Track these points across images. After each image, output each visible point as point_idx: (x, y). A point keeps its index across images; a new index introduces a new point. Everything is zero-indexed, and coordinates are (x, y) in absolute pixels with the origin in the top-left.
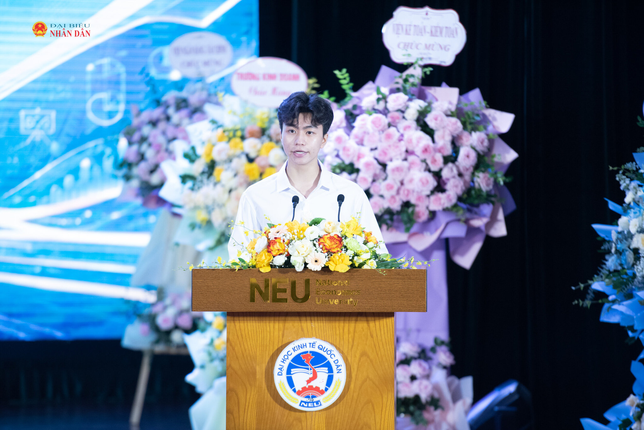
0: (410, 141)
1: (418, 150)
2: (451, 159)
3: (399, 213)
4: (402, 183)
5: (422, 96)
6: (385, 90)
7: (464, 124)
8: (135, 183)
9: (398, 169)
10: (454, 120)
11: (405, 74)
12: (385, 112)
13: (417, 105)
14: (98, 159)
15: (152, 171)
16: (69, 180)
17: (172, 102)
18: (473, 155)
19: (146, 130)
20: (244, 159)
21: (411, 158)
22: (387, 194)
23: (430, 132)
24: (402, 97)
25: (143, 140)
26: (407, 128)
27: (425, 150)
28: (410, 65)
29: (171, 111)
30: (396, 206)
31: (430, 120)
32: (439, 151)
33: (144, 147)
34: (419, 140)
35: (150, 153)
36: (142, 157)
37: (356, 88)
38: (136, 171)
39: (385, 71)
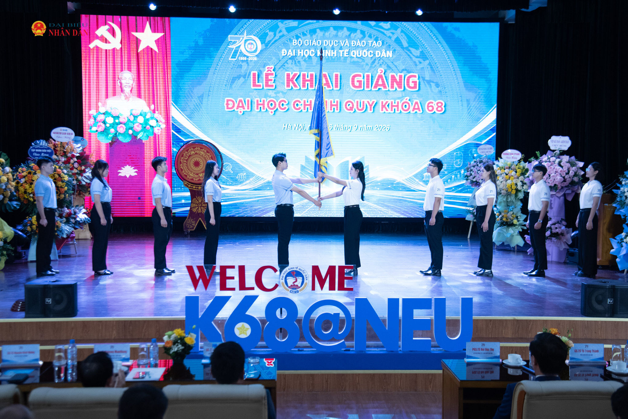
0: (557, 169)
1: (559, 171)
2: (568, 173)
3: (553, 187)
4: (554, 179)
5: (559, 158)
6: (549, 156)
7: (571, 165)
8: (469, 181)
9: (553, 176)
10: (568, 164)
11: (554, 152)
12: (550, 162)
13: (558, 160)
14: (456, 176)
15: (474, 178)
16: (449, 180)
17: (478, 161)
18: (573, 173)
19: (472, 168)
20: (505, 174)
21: (557, 173)
22: (550, 182)
23: (562, 167)
24: (554, 158)
25: (471, 170)
26: (555, 166)
27: (561, 171)
28: (556, 150)
29: (478, 163)
30: (553, 185)
31: (562, 164)
32: (564, 171)
33: (472, 172)
34: (559, 169)
35: (473, 174)
36: (471, 175)
37: (541, 156)
38: (469, 178)
39: (549, 152)
